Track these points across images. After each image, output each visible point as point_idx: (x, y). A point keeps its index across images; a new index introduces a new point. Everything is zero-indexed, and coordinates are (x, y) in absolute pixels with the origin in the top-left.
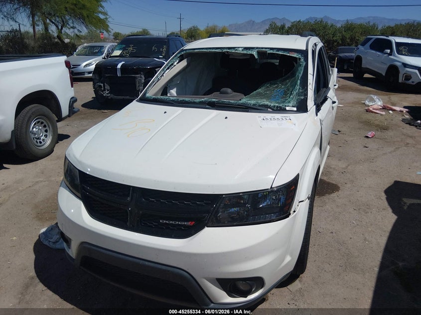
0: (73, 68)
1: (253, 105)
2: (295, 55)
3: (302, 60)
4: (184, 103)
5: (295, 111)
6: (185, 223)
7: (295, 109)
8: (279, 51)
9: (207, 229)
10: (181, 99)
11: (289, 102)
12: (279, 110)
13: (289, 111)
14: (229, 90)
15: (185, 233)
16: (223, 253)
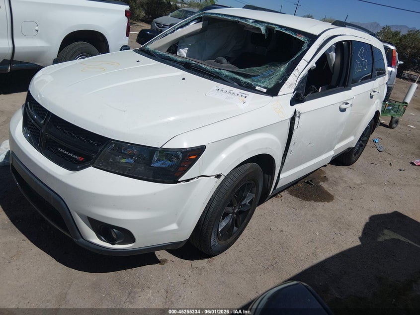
0: (163, 27)
1: (225, 76)
2: (301, 38)
3: (306, 45)
4: (166, 59)
5: (264, 93)
6: (76, 157)
7: (265, 90)
8: (286, 30)
9: (91, 169)
10: (168, 55)
11: (263, 83)
12: (248, 88)
13: (258, 90)
14: (225, 61)
15: (73, 165)
16: (93, 193)
